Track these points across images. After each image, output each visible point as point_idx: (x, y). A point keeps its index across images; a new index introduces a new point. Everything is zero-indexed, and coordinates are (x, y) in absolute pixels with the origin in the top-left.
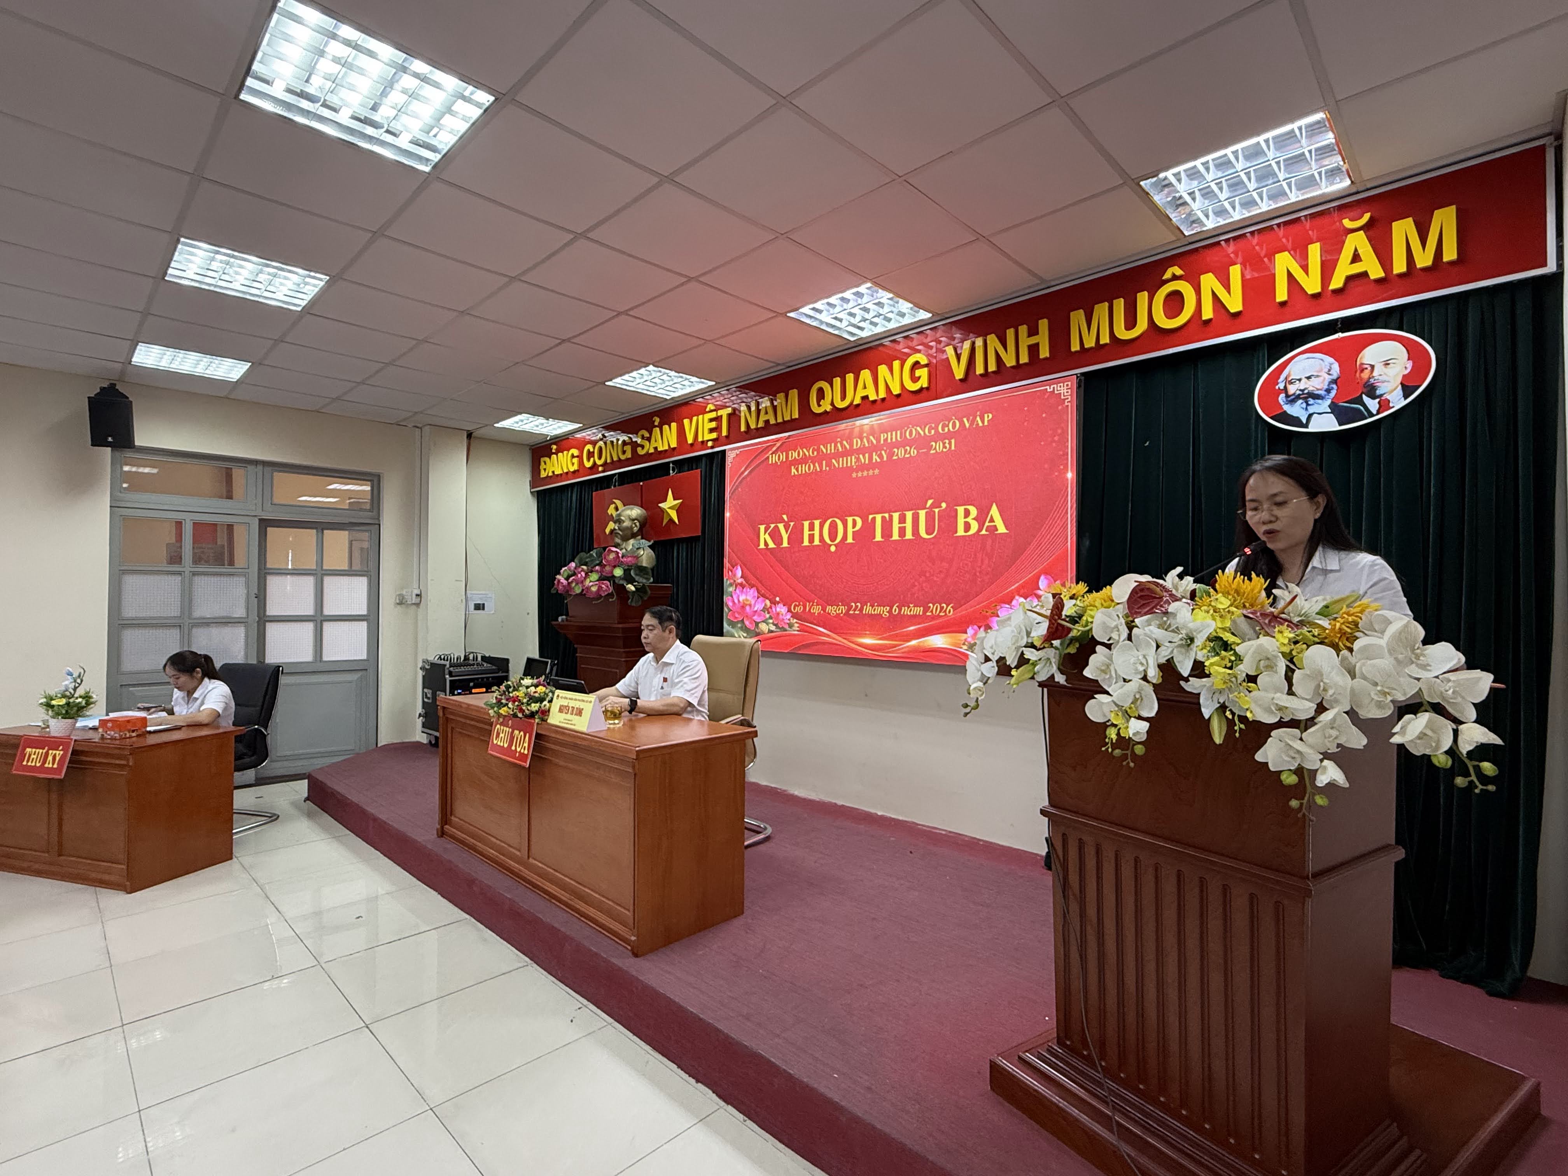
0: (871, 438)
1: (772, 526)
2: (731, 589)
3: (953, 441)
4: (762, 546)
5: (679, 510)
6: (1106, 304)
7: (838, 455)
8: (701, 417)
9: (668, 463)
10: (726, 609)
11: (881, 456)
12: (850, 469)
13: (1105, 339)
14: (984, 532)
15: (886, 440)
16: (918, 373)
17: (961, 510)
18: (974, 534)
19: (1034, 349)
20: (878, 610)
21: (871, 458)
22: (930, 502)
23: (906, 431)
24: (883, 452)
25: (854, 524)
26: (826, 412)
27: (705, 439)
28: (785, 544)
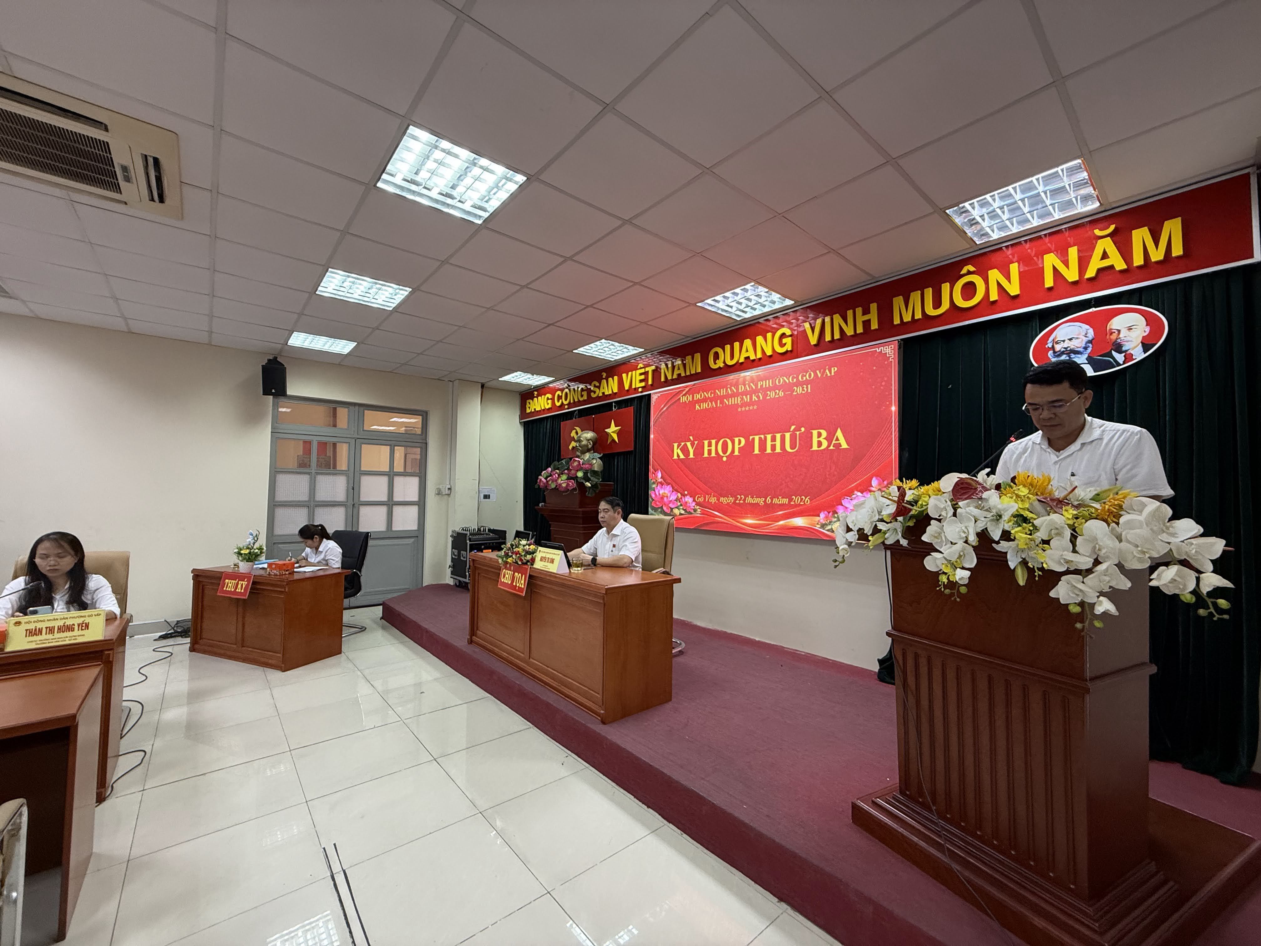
0: (752, 384)
1: (683, 444)
2: (654, 486)
3: (809, 386)
4: (675, 457)
5: (619, 434)
6: (919, 292)
7: (728, 396)
8: (634, 372)
9: (612, 403)
10: (650, 499)
11: (758, 397)
12: (737, 406)
13: (918, 316)
14: (832, 447)
15: (762, 386)
16: (784, 341)
17: (815, 433)
18: (825, 449)
19: (867, 324)
20: (756, 500)
21: (751, 398)
22: (793, 427)
23: (776, 380)
24: (760, 394)
25: (740, 442)
26: (720, 368)
27: (637, 386)
28: (691, 456)
